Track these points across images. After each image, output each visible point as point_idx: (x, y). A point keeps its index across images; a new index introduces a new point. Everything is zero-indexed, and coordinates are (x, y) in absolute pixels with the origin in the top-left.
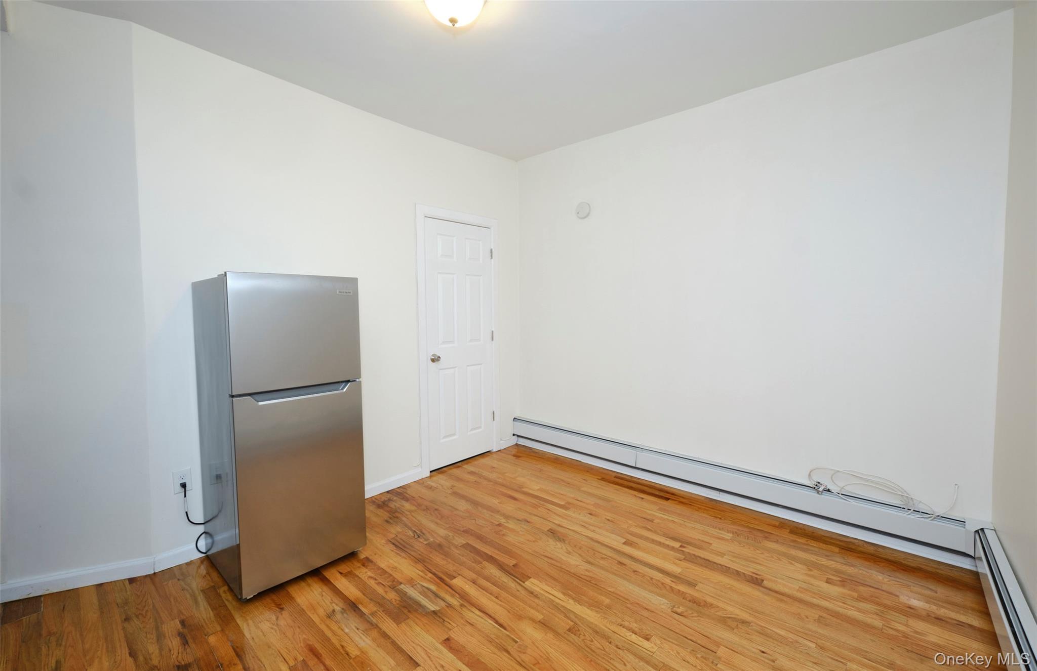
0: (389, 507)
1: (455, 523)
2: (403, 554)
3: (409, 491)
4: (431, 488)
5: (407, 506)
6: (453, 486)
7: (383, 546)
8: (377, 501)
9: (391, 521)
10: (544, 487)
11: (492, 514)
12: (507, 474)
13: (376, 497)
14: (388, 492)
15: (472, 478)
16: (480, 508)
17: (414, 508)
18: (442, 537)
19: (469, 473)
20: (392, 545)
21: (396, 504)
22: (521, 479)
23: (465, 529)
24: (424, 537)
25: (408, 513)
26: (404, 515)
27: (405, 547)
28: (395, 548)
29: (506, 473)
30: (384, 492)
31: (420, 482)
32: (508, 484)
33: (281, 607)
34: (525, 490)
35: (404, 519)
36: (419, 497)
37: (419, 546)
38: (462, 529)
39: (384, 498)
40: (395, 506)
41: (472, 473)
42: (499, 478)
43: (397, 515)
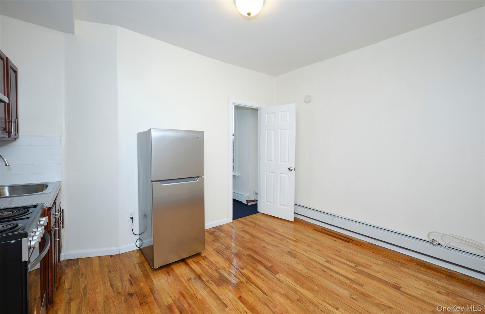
0: (215, 234)
1: (244, 244)
2: (220, 256)
3: (223, 228)
4: (233, 227)
5: (222, 234)
6: (243, 227)
7: (212, 251)
8: (209, 231)
9: (215, 241)
10: (285, 231)
11: (261, 241)
12: (268, 224)
14: (214, 228)
15: (252, 224)
16: (255, 238)
17: (225, 236)
18: (238, 250)
19: (250, 222)
20: (216, 252)
21: (217, 233)
22: (274, 227)
23: (248, 247)
24: (230, 249)
25: (223, 238)
26: (221, 238)
27: (221, 253)
28: (217, 253)
29: (267, 223)
30: (212, 228)
31: (228, 224)
32: (269, 228)
33: (169, 274)
34: (276, 231)
35: (221, 240)
36: (228, 231)
37: (227, 252)
38: (247, 247)
39: (212, 230)
40: (217, 234)
41: (251, 222)
42: (264, 225)
43: (218, 238)
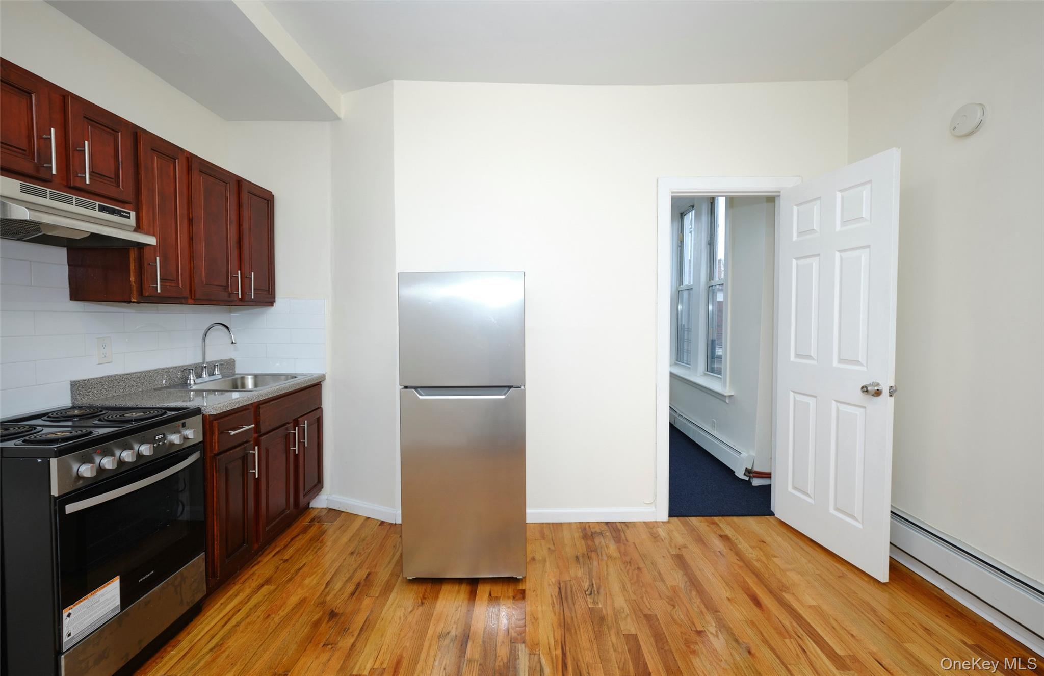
0: (594, 542)
1: (645, 599)
2: (557, 607)
3: (629, 534)
4: (655, 538)
5: (612, 548)
6: (685, 547)
7: (549, 585)
8: (588, 529)
9: (581, 559)
10: (825, 607)
11: (704, 610)
12: (775, 560)
13: (590, 524)
14: (607, 523)
15: (718, 544)
16: (694, 593)
17: (616, 554)
18: (614, 608)
19: (721, 536)
20: (557, 590)
21: (603, 542)
22: (794, 577)
23: (650, 613)
24: (596, 597)
25: (605, 558)
26: (600, 557)
27: (566, 598)
28: (556, 594)
29: (775, 557)
30: (604, 522)
31: (650, 526)
32: (766, 576)
33: (424, 601)
34: (787, 597)
35: (595, 563)
36: (634, 543)
37: (581, 605)
38: (647, 612)
39: (597, 529)
40: (600, 543)
41: (725, 538)
42: (758, 560)
43: (593, 555)
